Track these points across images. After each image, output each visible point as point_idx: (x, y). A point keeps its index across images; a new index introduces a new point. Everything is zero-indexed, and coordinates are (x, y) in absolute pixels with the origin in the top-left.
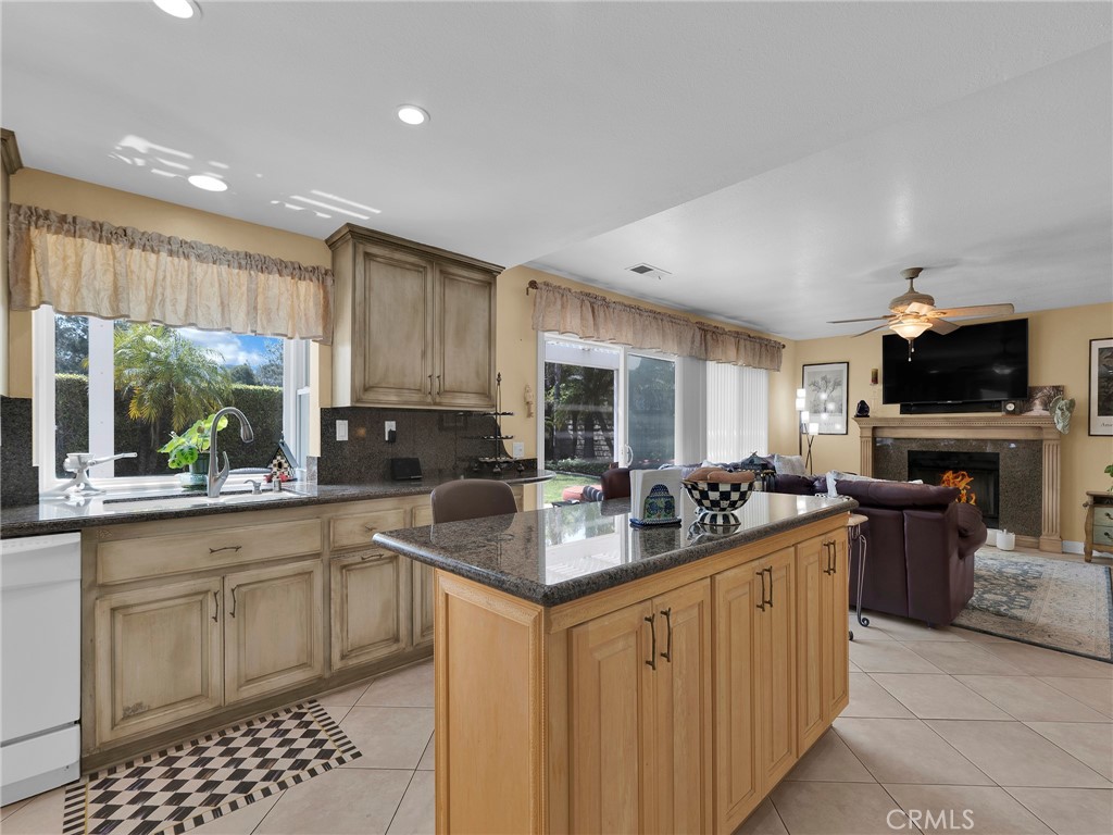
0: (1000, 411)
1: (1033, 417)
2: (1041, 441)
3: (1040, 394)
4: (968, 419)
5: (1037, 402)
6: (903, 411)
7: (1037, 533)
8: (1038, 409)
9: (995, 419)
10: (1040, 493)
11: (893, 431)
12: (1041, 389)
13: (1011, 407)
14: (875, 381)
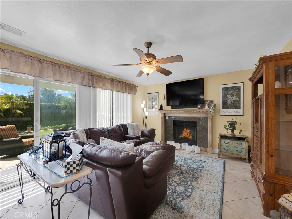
0: (196, 108)
1: (206, 110)
2: (207, 117)
3: (207, 102)
4: (188, 110)
5: (206, 105)
6: (172, 108)
7: (206, 147)
8: (206, 107)
9: (195, 110)
10: (207, 134)
11: (169, 114)
12: (207, 101)
13: (199, 106)
14: (165, 98)
